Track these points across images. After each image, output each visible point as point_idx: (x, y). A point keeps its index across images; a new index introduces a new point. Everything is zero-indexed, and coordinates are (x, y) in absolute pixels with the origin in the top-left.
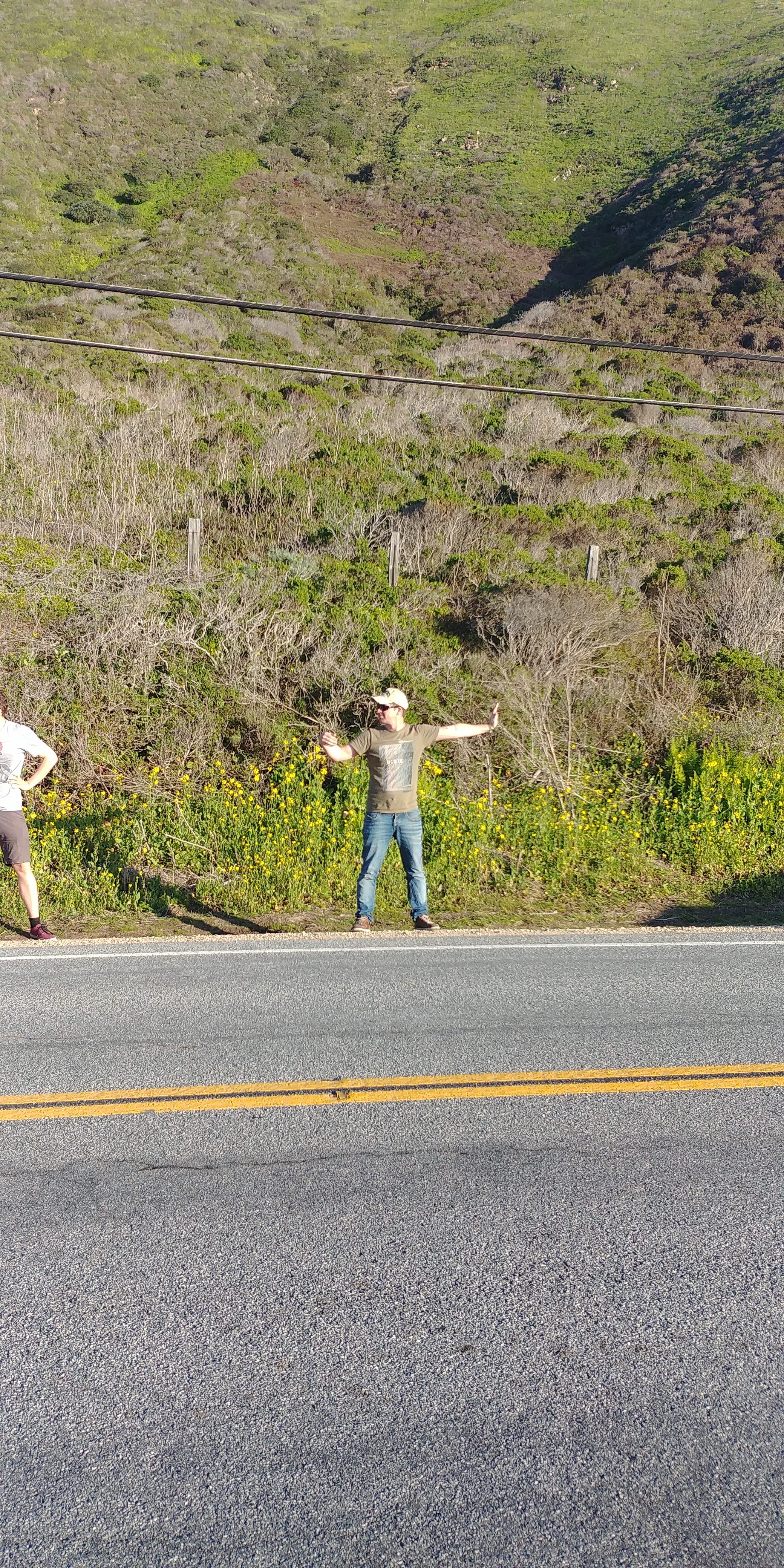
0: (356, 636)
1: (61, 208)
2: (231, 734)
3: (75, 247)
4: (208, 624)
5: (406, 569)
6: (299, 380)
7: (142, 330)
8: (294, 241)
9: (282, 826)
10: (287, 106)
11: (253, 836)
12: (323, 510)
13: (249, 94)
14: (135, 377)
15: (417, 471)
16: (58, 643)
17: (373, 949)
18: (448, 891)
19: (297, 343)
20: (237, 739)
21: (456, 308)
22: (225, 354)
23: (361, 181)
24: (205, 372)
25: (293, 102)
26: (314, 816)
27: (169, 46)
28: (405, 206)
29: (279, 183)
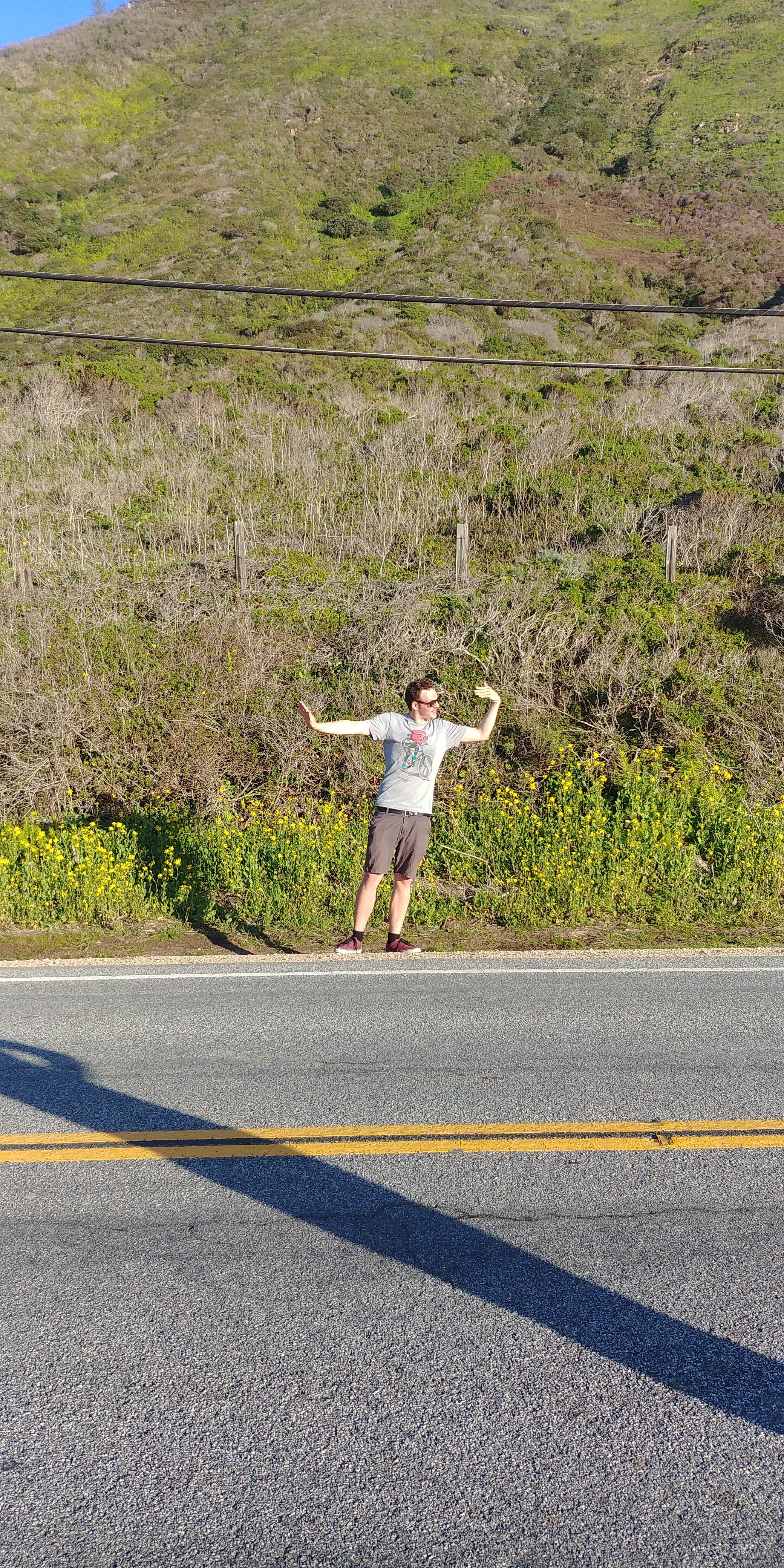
0: (634, 636)
1: (319, 225)
2: (504, 742)
3: (333, 262)
4: (479, 630)
5: (682, 564)
6: (557, 378)
7: (400, 340)
8: (548, 240)
9: (560, 835)
10: (539, 105)
11: (530, 846)
12: (590, 507)
13: (500, 96)
14: (394, 386)
15: (687, 462)
16: (330, 654)
17: (670, 970)
18: (743, 905)
19: (554, 341)
20: (510, 746)
21: (719, 295)
22: (483, 357)
23: (616, 174)
24: (464, 377)
25: (545, 101)
26: (594, 825)
27: (420, 57)
28: (662, 196)
29: (533, 183)
